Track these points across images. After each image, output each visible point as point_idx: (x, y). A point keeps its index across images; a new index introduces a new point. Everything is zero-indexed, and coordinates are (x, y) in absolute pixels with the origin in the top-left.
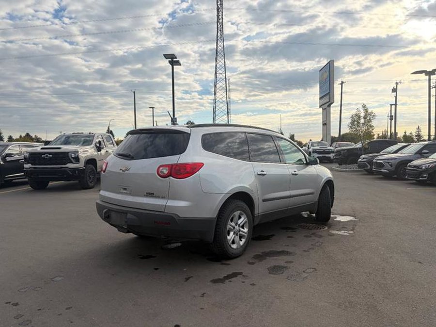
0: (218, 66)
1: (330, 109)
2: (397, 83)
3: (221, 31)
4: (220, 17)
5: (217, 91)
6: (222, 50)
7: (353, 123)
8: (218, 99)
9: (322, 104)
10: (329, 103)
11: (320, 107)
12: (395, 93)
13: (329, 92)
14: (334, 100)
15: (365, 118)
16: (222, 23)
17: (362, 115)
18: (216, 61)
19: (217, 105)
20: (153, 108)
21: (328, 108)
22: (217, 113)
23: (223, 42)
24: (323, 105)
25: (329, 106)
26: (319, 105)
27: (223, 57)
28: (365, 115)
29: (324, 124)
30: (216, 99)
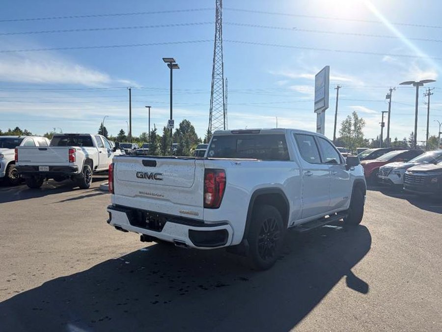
0: (216, 66)
1: (324, 114)
2: (391, 90)
3: (219, 31)
4: (219, 17)
5: (215, 91)
6: (220, 50)
7: (344, 130)
8: (215, 100)
9: (316, 108)
10: (324, 108)
11: (315, 112)
12: (389, 99)
13: (324, 98)
14: (328, 106)
15: (355, 125)
16: (221, 24)
17: (353, 122)
18: (214, 62)
19: (213, 105)
20: (149, 107)
21: (323, 113)
22: (213, 114)
23: (222, 43)
24: (318, 109)
25: (324, 111)
26: (314, 111)
27: (220, 58)
28: (355, 123)
29: (318, 129)
30: (213, 99)
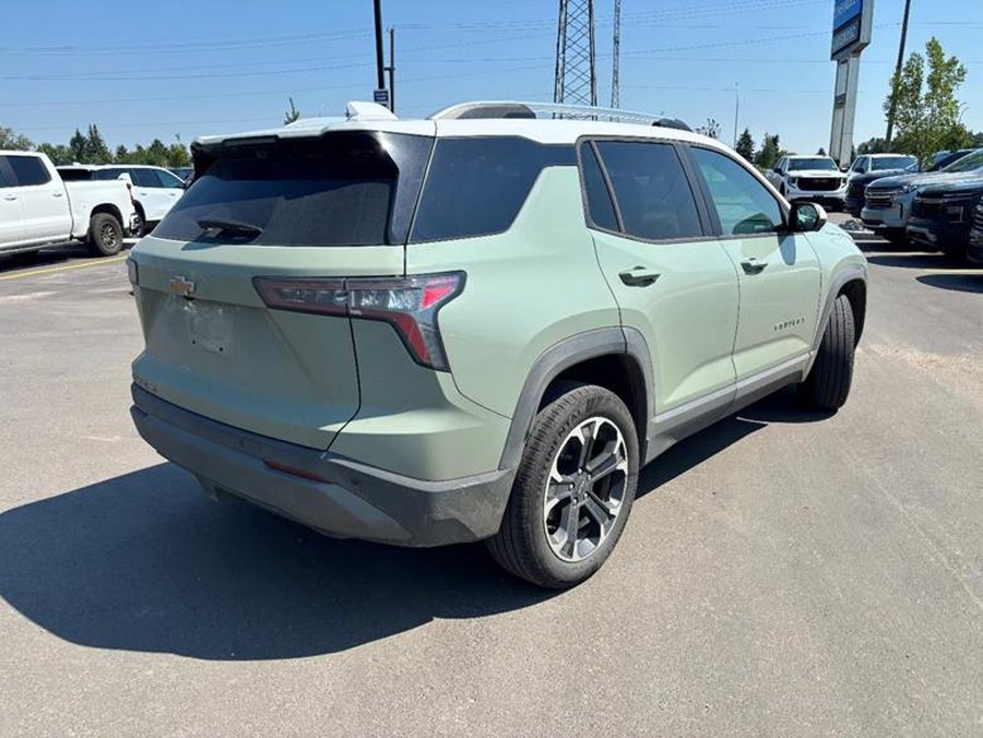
1: (858, 62)
8: (569, 43)
9: (841, 45)
10: (857, 45)
11: (832, 58)
13: (859, 15)
14: (869, 38)
19: (567, 60)
21: (853, 60)
22: (568, 78)
24: (842, 49)
25: (857, 52)
26: (830, 55)
28: (935, 73)
29: (840, 102)
30: (564, 43)
